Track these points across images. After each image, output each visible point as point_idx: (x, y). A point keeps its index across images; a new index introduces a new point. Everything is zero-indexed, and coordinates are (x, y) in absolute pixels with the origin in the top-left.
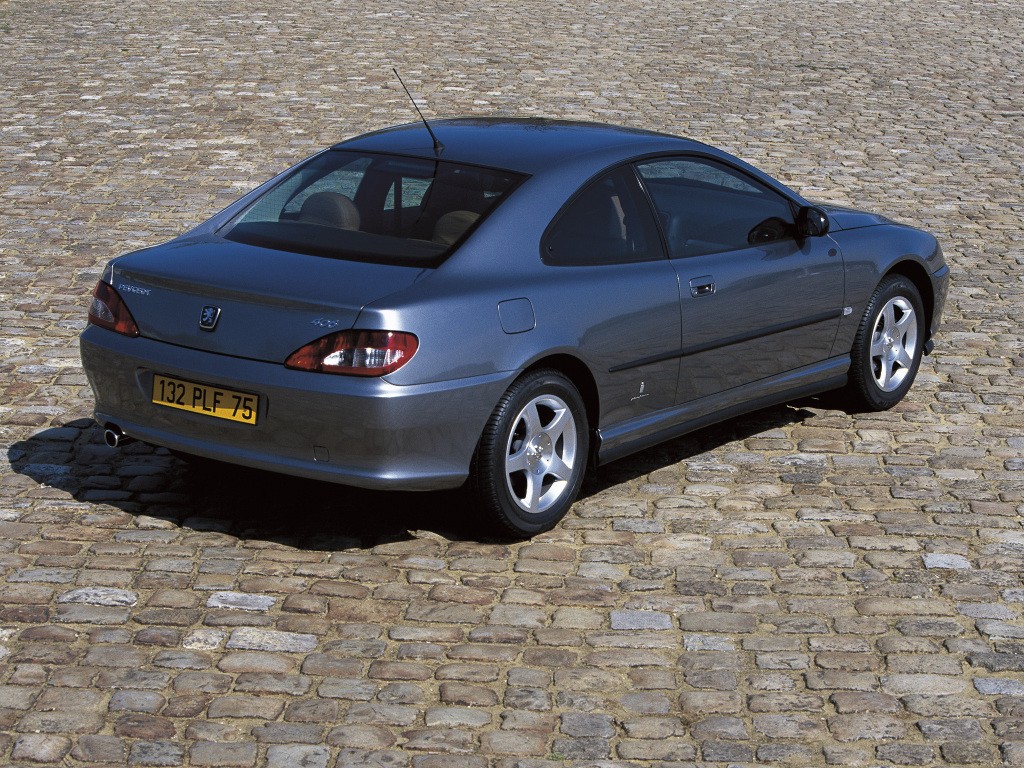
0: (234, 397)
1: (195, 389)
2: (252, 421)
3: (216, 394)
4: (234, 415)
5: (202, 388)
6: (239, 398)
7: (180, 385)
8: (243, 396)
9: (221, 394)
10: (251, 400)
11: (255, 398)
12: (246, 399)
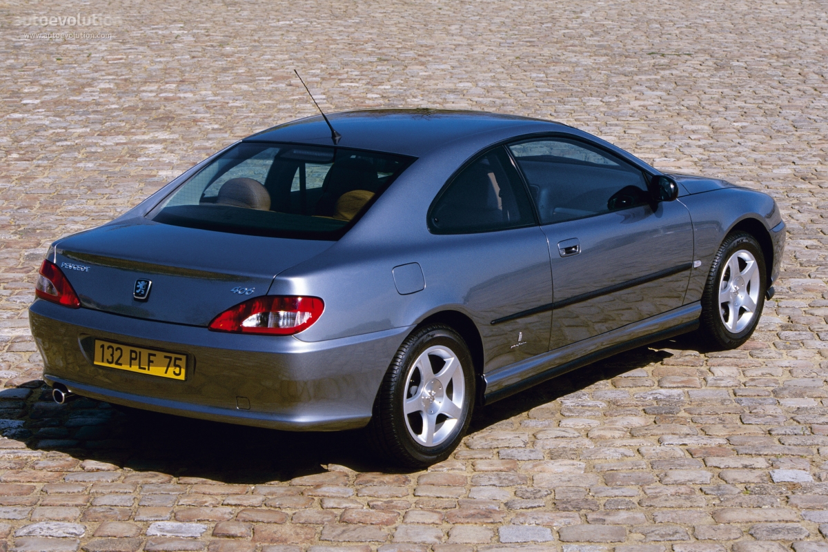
0: (166, 357)
1: (132, 351)
2: (182, 377)
3: (150, 355)
4: (166, 372)
5: (138, 350)
6: (170, 358)
7: (117, 349)
8: (174, 356)
9: (154, 355)
10: (180, 359)
11: (184, 358)
12: (176, 359)
